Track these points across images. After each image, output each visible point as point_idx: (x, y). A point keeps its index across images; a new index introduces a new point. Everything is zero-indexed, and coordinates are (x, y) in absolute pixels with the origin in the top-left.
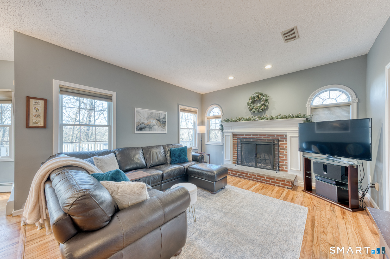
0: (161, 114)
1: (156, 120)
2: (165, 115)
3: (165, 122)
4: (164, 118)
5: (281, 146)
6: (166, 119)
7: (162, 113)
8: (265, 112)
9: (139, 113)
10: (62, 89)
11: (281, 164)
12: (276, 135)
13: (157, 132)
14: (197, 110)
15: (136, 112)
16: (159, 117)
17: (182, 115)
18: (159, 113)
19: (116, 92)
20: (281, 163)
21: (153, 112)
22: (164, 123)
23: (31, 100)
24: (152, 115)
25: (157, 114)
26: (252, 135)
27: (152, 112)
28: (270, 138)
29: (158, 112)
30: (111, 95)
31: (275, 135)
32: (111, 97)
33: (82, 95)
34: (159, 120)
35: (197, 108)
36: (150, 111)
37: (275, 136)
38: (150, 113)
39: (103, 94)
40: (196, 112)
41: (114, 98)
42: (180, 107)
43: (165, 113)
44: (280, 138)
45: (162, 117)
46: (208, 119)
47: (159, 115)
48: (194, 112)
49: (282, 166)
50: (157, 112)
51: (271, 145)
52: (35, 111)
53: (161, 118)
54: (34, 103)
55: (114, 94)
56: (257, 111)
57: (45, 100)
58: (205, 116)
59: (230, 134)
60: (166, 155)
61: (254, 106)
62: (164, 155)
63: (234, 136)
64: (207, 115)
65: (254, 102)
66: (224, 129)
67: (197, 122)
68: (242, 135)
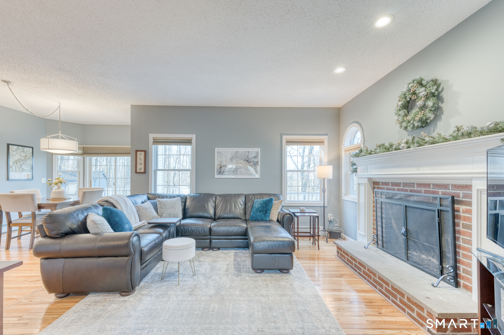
0: (250, 153)
1: (244, 160)
2: (258, 152)
3: (257, 162)
4: (255, 157)
5: (464, 217)
6: (258, 158)
7: (253, 151)
8: (436, 125)
9: (220, 154)
10: (155, 141)
11: (464, 269)
12: (452, 185)
13: (244, 176)
14: (325, 138)
15: (217, 152)
16: (248, 157)
18: (248, 151)
19: (195, 135)
20: (464, 267)
21: (239, 150)
22: (256, 164)
23: (138, 152)
24: (237, 155)
25: (245, 153)
26: (403, 183)
27: (237, 151)
28: (437, 193)
29: (246, 150)
30: (191, 139)
31: (449, 185)
32: (191, 140)
33: (168, 143)
34: (247, 161)
35: (327, 135)
36: (235, 150)
37: (449, 190)
38: (235, 153)
39: (184, 139)
40: (324, 142)
41: (194, 141)
42: (285, 138)
43: (257, 151)
44: (461, 195)
46: (348, 153)
47: (247, 153)
48: (321, 143)
49: (467, 274)
50: (244, 150)
51: (434, 211)
52: (139, 160)
53: (250, 157)
54: (139, 155)
55: (193, 137)
56: (411, 126)
57: (145, 151)
58: (342, 146)
59: (366, 181)
60: (245, 208)
61: (406, 115)
62: (243, 207)
63: (375, 184)
64: (346, 144)
65: (408, 106)
66: (358, 170)
67: (325, 160)
68: (387, 184)
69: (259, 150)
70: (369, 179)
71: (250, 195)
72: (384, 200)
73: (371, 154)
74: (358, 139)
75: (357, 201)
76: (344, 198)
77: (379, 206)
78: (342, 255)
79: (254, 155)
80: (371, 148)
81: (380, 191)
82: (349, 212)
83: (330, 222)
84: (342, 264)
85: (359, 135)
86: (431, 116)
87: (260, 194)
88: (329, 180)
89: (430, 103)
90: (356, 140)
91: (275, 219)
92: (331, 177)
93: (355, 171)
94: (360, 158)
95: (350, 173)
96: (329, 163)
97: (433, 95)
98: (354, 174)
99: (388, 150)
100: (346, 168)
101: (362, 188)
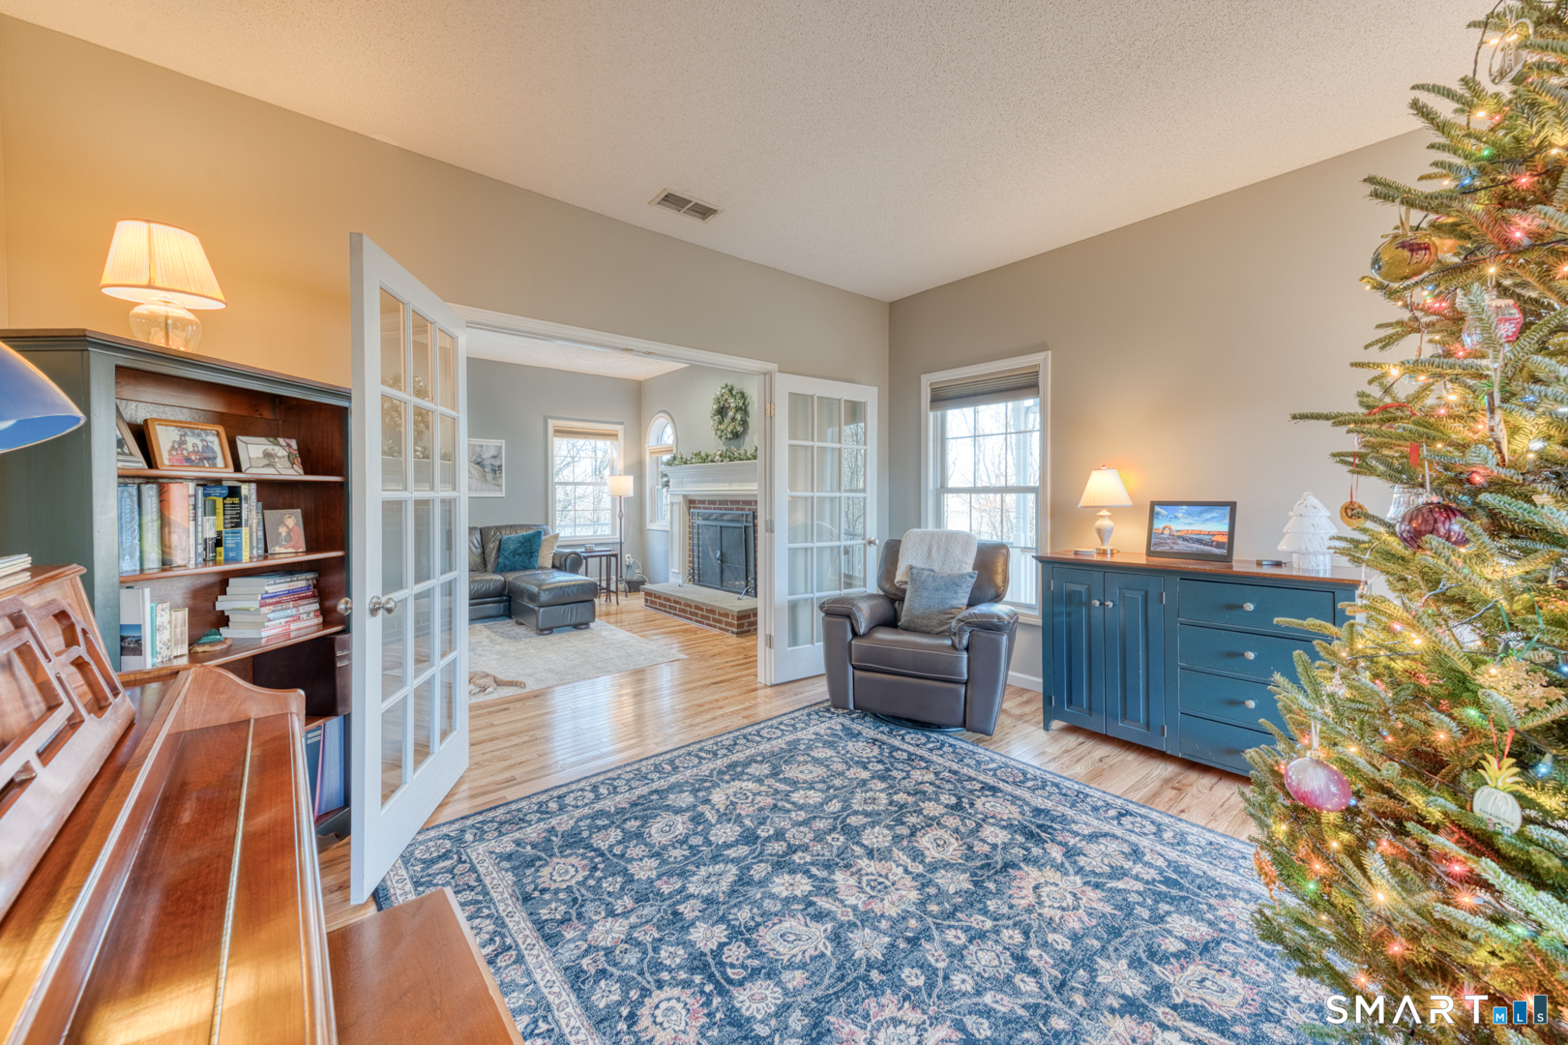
1: (470, 462)
2: (499, 448)
3: (500, 466)
4: (494, 457)
6: (501, 458)
7: (490, 444)
8: (745, 440)
14: (619, 429)
16: (480, 456)
17: (561, 447)
18: (479, 445)
22: (496, 470)
25: (474, 448)
29: (476, 443)
34: (478, 463)
35: (622, 423)
40: (616, 435)
42: (552, 424)
43: (500, 444)
45: (487, 455)
46: (654, 456)
47: (478, 449)
48: (613, 436)
50: (472, 443)
51: (742, 528)
53: (485, 456)
56: (724, 437)
58: (645, 445)
59: (680, 499)
60: (484, 552)
61: (720, 423)
62: (479, 551)
63: (691, 503)
64: (651, 443)
65: (722, 411)
66: (671, 484)
67: (620, 465)
68: (703, 502)
69: (502, 443)
70: (685, 496)
71: (490, 528)
72: (700, 522)
73: (686, 463)
74: (669, 438)
75: (668, 529)
76: (650, 526)
77: (695, 530)
78: (652, 602)
79: (492, 452)
80: (687, 455)
81: (696, 511)
82: (657, 546)
83: (628, 567)
84: (652, 611)
85: (669, 430)
86: (740, 429)
87: (511, 526)
88: (627, 499)
89: (739, 417)
90: (665, 438)
91: (549, 564)
92: (631, 494)
93: (667, 484)
94: (673, 468)
95: (660, 487)
96: (627, 472)
97: (741, 409)
98: (665, 490)
99: (704, 461)
100: (651, 481)
101: (676, 508)
